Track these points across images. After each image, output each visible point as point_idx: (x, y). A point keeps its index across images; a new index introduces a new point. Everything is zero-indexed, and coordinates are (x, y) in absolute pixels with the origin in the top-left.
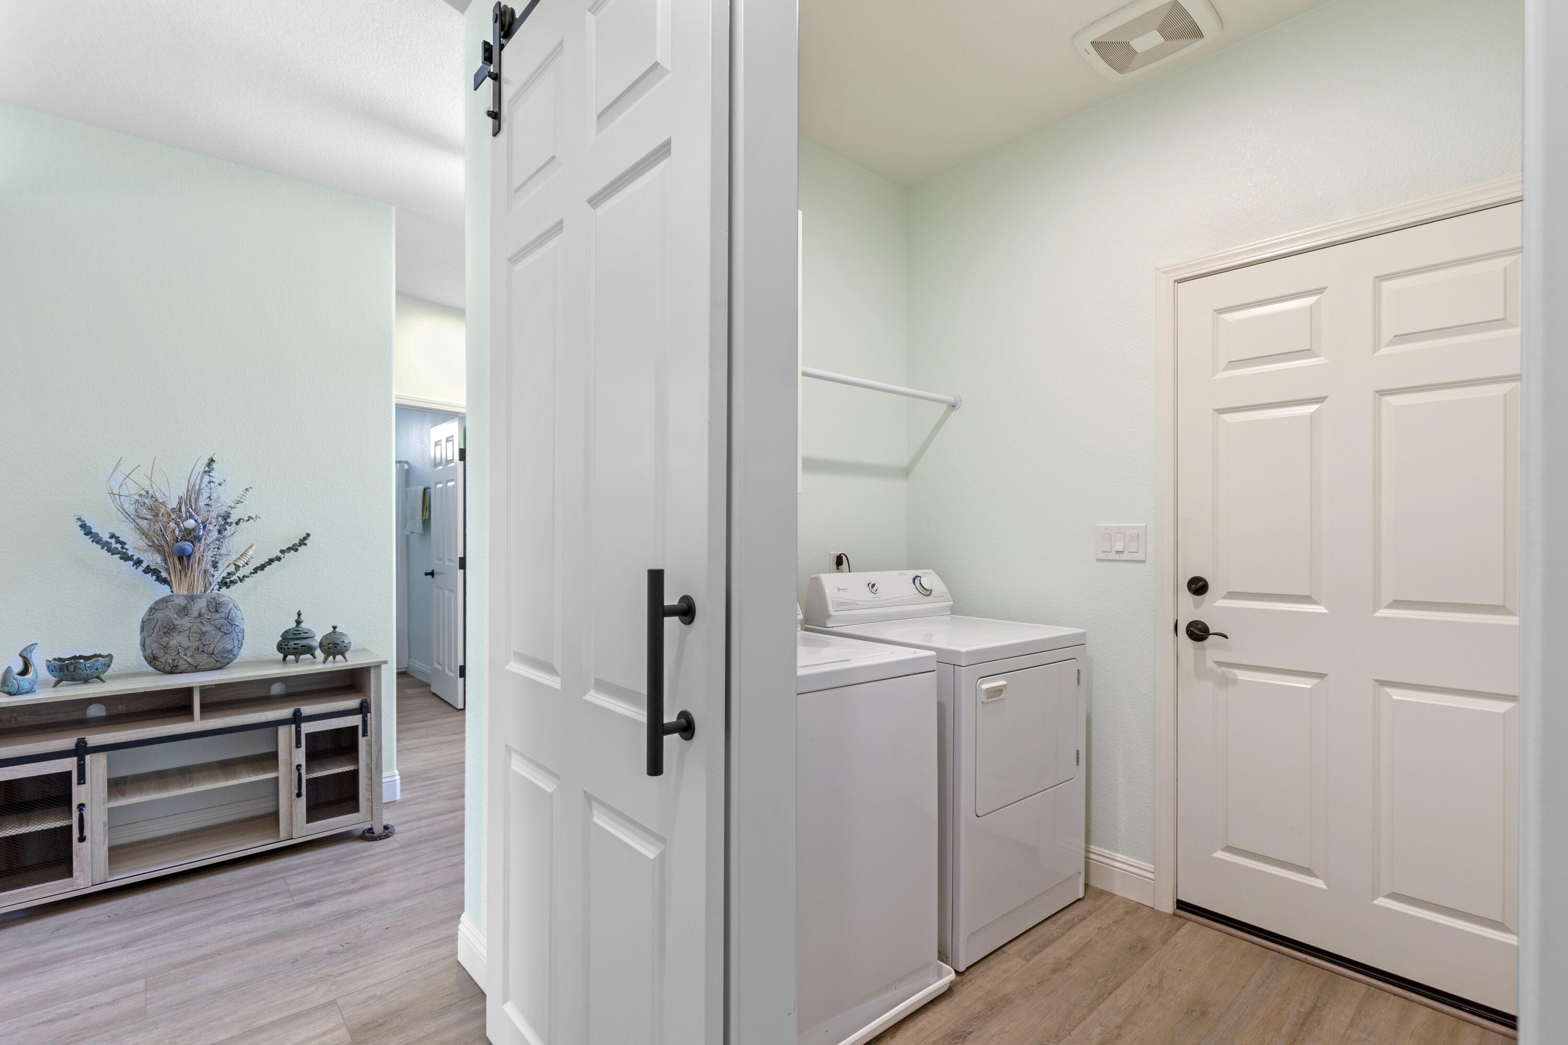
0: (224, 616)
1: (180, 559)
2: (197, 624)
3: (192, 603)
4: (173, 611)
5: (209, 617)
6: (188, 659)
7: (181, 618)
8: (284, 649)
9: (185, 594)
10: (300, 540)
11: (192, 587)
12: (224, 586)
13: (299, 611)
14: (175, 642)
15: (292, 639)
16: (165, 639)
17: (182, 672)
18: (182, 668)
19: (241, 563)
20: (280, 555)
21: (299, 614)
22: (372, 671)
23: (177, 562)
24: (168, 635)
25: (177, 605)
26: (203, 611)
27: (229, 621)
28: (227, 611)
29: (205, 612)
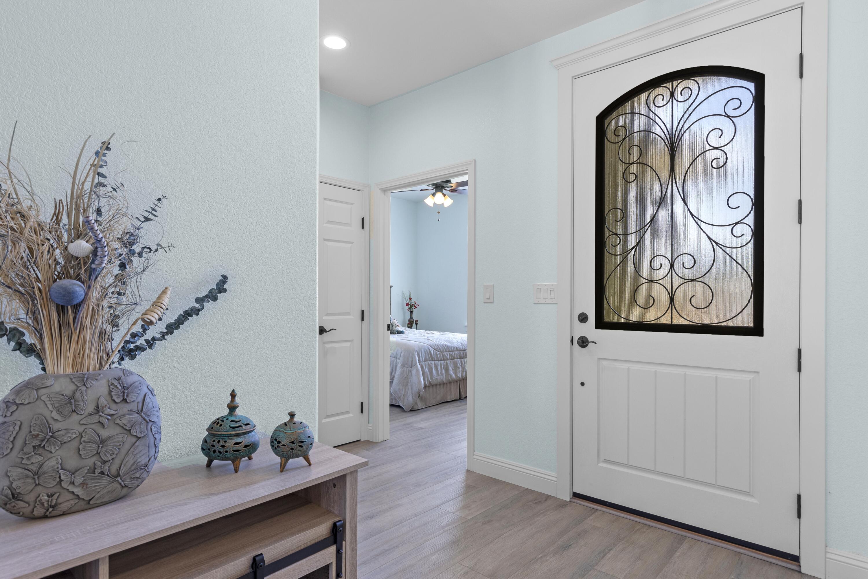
0: (135, 409)
1: (61, 310)
2: (93, 426)
3: (84, 388)
4: (50, 407)
5: (113, 412)
6: (78, 491)
7: (66, 417)
8: (220, 452)
9: (67, 373)
10: (218, 285)
11: (80, 361)
12: (126, 356)
13: (233, 390)
14: (54, 463)
15: (229, 436)
16: (37, 459)
17: (64, 514)
18: (64, 507)
19: (154, 317)
20: (197, 306)
21: (233, 395)
22: (348, 478)
23: (54, 315)
24: (41, 451)
25: (57, 393)
26: (103, 401)
27: (144, 416)
28: (140, 399)
29: (106, 403)
